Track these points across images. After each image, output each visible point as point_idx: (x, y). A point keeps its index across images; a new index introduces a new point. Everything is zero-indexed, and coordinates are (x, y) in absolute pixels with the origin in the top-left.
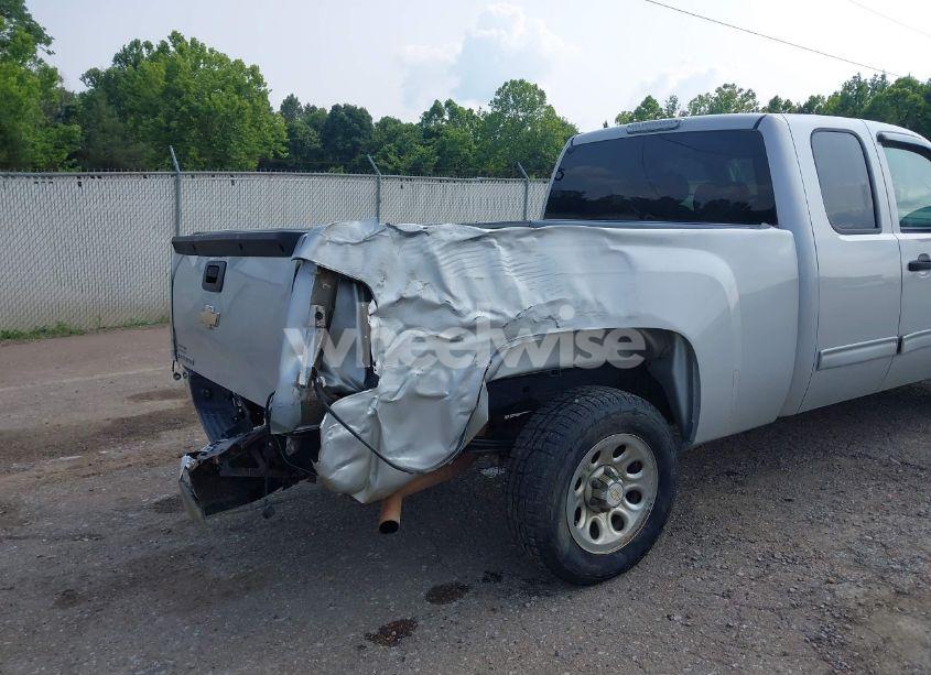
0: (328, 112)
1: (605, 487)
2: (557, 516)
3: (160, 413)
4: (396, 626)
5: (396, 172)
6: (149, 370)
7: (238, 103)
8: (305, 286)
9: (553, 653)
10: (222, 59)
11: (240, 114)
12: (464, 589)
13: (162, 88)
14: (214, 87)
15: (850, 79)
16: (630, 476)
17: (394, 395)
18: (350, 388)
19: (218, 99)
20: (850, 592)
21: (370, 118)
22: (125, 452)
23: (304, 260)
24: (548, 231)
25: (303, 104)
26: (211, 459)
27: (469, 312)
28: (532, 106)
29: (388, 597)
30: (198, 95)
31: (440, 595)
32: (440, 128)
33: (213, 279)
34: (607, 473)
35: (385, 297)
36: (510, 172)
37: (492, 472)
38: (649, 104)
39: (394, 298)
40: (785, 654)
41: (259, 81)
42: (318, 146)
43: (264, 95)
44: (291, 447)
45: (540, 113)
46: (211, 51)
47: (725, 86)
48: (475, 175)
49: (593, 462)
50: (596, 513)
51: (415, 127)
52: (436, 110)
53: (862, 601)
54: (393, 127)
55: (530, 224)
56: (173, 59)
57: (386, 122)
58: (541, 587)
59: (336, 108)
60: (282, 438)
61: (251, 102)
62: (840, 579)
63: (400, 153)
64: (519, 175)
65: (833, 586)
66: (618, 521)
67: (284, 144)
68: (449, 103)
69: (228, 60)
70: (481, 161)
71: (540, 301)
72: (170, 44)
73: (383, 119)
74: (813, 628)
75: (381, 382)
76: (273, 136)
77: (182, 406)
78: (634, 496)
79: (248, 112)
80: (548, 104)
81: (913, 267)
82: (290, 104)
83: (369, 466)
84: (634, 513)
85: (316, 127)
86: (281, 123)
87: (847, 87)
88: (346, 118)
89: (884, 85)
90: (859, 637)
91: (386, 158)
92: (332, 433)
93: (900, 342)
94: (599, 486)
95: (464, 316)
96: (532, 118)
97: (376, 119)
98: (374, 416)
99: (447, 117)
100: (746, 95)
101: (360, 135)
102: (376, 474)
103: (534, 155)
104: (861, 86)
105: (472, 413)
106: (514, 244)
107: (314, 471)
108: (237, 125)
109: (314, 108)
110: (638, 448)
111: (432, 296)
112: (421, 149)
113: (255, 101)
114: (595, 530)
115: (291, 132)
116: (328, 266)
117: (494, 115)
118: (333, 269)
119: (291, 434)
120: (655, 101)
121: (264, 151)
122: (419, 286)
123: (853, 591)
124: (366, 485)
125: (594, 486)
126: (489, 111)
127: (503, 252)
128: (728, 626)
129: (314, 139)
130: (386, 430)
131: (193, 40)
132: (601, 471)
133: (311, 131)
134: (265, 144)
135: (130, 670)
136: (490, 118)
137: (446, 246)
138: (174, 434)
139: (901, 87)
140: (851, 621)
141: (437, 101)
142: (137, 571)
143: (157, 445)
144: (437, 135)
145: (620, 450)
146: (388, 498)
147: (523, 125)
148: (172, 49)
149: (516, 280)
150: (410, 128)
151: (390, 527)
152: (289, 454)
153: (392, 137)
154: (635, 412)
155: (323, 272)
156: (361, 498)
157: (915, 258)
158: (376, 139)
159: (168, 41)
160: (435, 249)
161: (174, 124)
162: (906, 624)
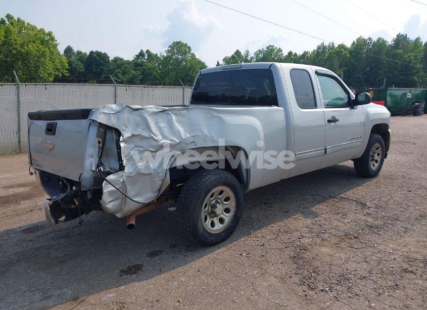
0: (88, 54)
1: (216, 207)
2: (198, 219)
3: (19, 193)
4: (134, 266)
5: (122, 83)
6: (9, 175)
7: (42, 50)
8: (94, 131)
9: (197, 270)
10: (33, 28)
11: (43, 55)
12: (162, 252)
13: (2, 41)
14: (30, 42)
15: (320, 44)
16: (225, 202)
17: (132, 173)
18: (113, 171)
19: (32, 48)
20: (306, 241)
21: (108, 57)
22: (5, 211)
23: (93, 120)
24: (191, 109)
25: (75, 50)
26: (57, 201)
27: (161, 140)
28: (185, 53)
29: (131, 257)
30: (22, 46)
31: (152, 255)
32: (142, 62)
33: (51, 130)
34: (217, 202)
35: (126, 134)
36: (175, 83)
37: (172, 209)
38: (238, 53)
39: (130, 135)
40: (282, 263)
41: (53, 39)
42: (83, 70)
43: (55, 46)
44: (89, 196)
45: (189, 56)
46: (28, 24)
47: (270, 46)
48: (160, 84)
49: (211, 198)
50: (213, 217)
51: (131, 62)
52: (141, 54)
53: (310, 243)
54: (120, 62)
55: (184, 106)
56: (7, 27)
57: (116, 60)
58: (192, 248)
59: (92, 53)
60: (86, 192)
61: (49, 49)
62: (303, 237)
63: (124, 73)
64: (180, 85)
65: (300, 240)
66: (221, 221)
67: (67, 70)
68: (148, 51)
69: (36, 28)
70: (162, 78)
71: (189, 136)
72: (6, 20)
73: (114, 58)
74: (292, 254)
75: (126, 168)
76: (61, 66)
77: (29, 190)
78: (227, 211)
79: (48, 54)
80: (192, 53)
81: (329, 121)
82: (69, 50)
83: (122, 202)
84: (227, 217)
85: (82, 62)
86: (64, 59)
87: (319, 48)
88: (97, 57)
89: (333, 47)
90: (308, 255)
91: (117, 76)
92: (107, 188)
93: (326, 150)
94: (214, 207)
95: (159, 142)
96: (185, 59)
97: (111, 58)
98: (124, 182)
99: (146, 58)
100: (278, 50)
101: (104, 66)
102: (125, 206)
103: (187, 75)
104: (324, 48)
105: (163, 180)
106: (178, 113)
107: (100, 204)
108: (42, 59)
109: (81, 52)
110: (228, 192)
111: (146, 134)
112: (134, 72)
113: (51, 48)
114: (213, 224)
115: (70, 64)
116: (102, 122)
117: (168, 57)
118: (105, 123)
119: (89, 190)
120: (240, 52)
121: (57, 73)
122: (140, 130)
123: (307, 240)
124: (120, 210)
125: (212, 207)
126: (165, 55)
127: (174, 117)
128: (262, 256)
129: (81, 67)
130: (128, 188)
131: (18, 19)
132: (214, 201)
133: (80, 63)
134: (57, 69)
135: (22, 292)
136: (165, 58)
137: (151, 114)
138: (27, 202)
139: (340, 48)
140: (305, 250)
141: (142, 50)
142: (18, 256)
143: (20, 207)
144: (141, 66)
145: (221, 193)
146: (130, 216)
147: (181, 62)
148: (7, 22)
149: (179, 127)
150: (128, 62)
151: (131, 226)
152: (89, 199)
153: (119, 66)
154: (226, 177)
155: (101, 125)
156: (119, 215)
157: (330, 118)
158: (112, 67)
159: (5, 18)
160: (146, 115)
161: (8, 59)
162: (324, 250)
